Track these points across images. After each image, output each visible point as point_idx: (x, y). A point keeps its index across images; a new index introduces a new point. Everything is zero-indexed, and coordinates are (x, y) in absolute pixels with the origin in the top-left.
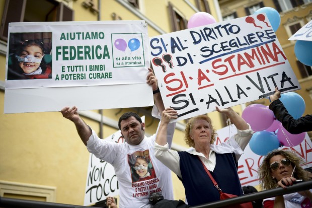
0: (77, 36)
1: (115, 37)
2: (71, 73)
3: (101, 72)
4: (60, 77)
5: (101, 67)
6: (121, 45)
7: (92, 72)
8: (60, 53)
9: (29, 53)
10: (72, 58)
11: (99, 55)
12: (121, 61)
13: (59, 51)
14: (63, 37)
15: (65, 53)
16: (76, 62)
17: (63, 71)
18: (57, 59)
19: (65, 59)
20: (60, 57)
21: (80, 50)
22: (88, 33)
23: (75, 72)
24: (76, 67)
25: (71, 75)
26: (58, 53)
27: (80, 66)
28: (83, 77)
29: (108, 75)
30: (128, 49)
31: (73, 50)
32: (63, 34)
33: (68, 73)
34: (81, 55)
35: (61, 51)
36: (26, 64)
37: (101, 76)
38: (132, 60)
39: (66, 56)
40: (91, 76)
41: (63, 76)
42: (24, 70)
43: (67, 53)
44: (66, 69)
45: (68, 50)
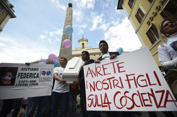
0: (28, 69)
1: (42, 70)
2: (22, 83)
3: (34, 83)
4: (18, 85)
5: (35, 81)
6: (44, 73)
7: (31, 83)
8: (20, 76)
9: (6, 75)
10: (24, 78)
11: (35, 77)
12: (43, 79)
13: (19, 75)
14: (22, 69)
15: (22, 75)
16: (26, 79)
17: (19, 83)
18: (18, 78)
19: (21, 78)
20: (20, 77)
21: (28, 75)
22: (32, 68)
23: (24, 83)
24: (25, 81)
25: (22, 84)
26: (19, 76)
27: (27, 81)
28: (27, 85)
29: (37, 84)
30: (46, 75)
31: (25, 75)
32: (23, 68)
33: (21, 84)
34: (28, 77)
35: (20, 75)
36: (4, 80)
37: (34, 85)
38: (47, 79)
39: (22, 77)
40: (30, 84)
41: (19, 85)
42: (3, 82)
43: (22, 76)
44: (21, 82)
45: (23, 75)
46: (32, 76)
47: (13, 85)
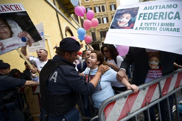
2: (146, 26)
4: (138, 28)
5: (171, 25)
7: (162, 27)
8: (142, 16)
9: (123, 17)
10: (149, 19)
11: (170, 17)
13: (141, 15)
14: (146, 8)
16: (152, 21)
17: (141, 25)
18: (139, 19)
19: (144, 19)
20: (141, 18)
21: (156, 14)
23: (149, 26)
24: (151, 23)
25: (146, 28)
26: (140, 16)
27: (154, 23)
28: (154, 29)
29: (176, 30)
31: (151, 15)
32: (146, 7)
33: (144, 27)
34: (156, 17)
36: (120, 22)
37: (169, 30)
40: (161, 29)
41: (140, 28)
42: (119, 25)
43: (146, 16)
44: (143, 25)
46: (164, 16)
47: (132, 28)
